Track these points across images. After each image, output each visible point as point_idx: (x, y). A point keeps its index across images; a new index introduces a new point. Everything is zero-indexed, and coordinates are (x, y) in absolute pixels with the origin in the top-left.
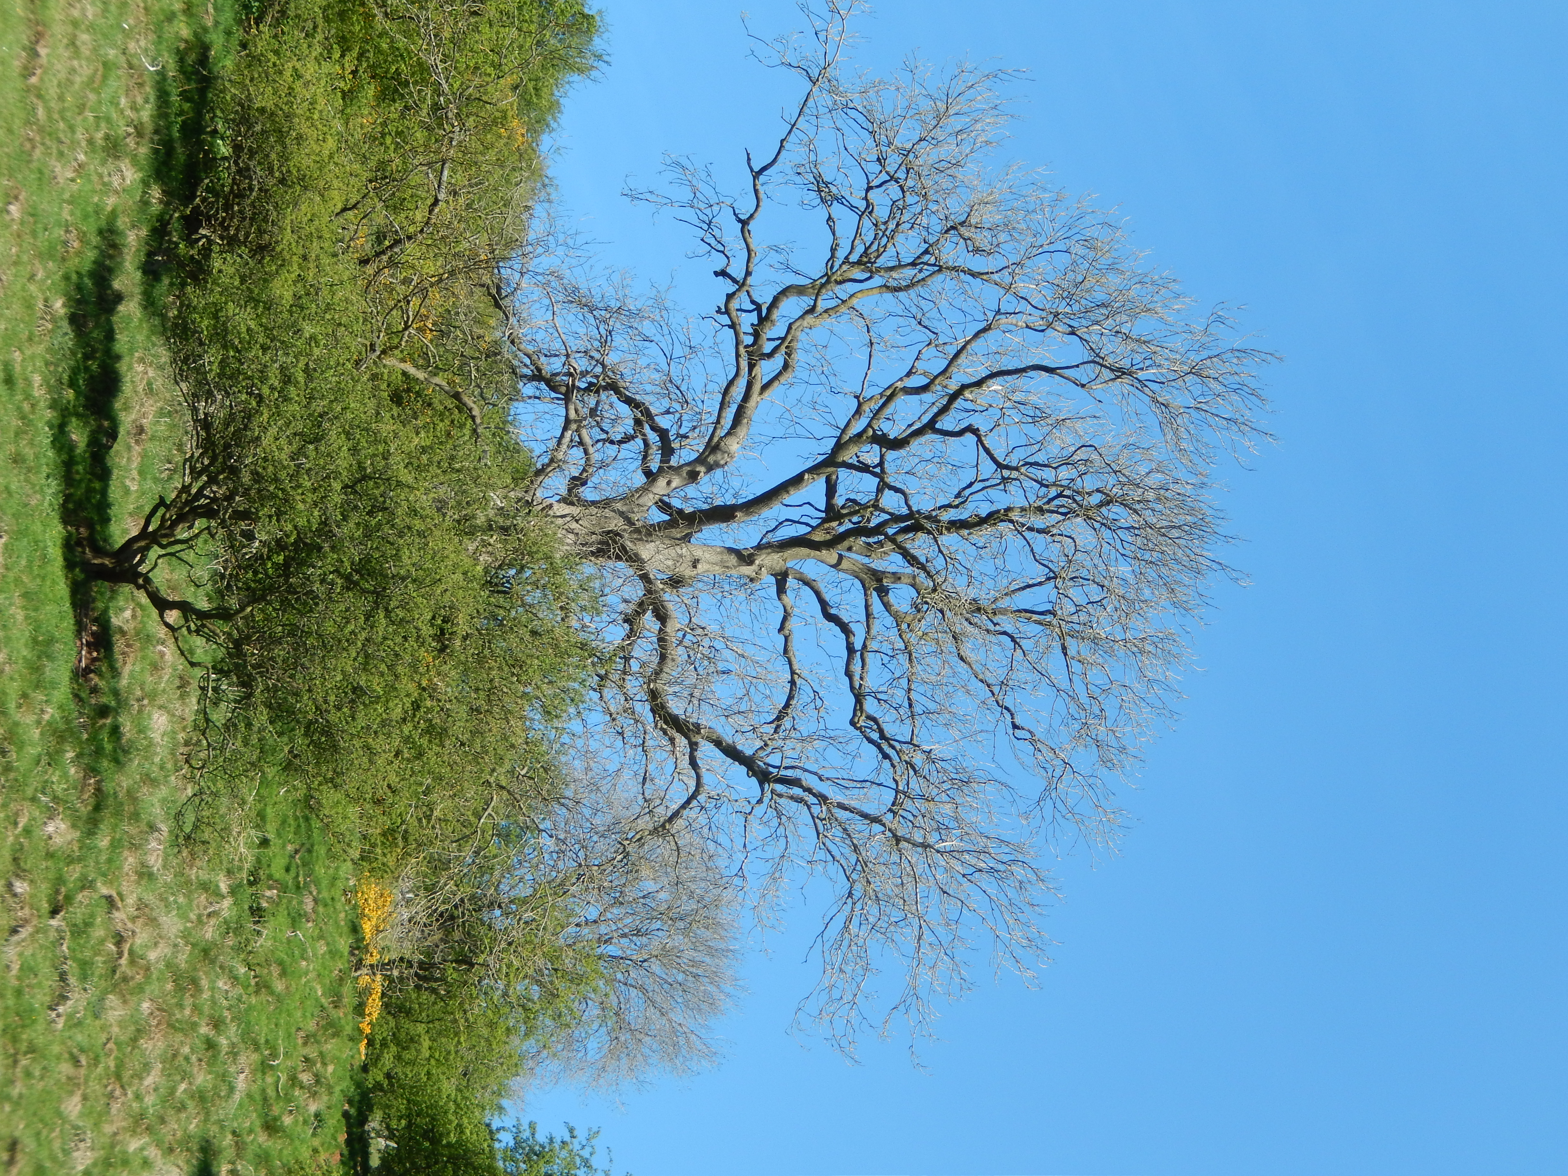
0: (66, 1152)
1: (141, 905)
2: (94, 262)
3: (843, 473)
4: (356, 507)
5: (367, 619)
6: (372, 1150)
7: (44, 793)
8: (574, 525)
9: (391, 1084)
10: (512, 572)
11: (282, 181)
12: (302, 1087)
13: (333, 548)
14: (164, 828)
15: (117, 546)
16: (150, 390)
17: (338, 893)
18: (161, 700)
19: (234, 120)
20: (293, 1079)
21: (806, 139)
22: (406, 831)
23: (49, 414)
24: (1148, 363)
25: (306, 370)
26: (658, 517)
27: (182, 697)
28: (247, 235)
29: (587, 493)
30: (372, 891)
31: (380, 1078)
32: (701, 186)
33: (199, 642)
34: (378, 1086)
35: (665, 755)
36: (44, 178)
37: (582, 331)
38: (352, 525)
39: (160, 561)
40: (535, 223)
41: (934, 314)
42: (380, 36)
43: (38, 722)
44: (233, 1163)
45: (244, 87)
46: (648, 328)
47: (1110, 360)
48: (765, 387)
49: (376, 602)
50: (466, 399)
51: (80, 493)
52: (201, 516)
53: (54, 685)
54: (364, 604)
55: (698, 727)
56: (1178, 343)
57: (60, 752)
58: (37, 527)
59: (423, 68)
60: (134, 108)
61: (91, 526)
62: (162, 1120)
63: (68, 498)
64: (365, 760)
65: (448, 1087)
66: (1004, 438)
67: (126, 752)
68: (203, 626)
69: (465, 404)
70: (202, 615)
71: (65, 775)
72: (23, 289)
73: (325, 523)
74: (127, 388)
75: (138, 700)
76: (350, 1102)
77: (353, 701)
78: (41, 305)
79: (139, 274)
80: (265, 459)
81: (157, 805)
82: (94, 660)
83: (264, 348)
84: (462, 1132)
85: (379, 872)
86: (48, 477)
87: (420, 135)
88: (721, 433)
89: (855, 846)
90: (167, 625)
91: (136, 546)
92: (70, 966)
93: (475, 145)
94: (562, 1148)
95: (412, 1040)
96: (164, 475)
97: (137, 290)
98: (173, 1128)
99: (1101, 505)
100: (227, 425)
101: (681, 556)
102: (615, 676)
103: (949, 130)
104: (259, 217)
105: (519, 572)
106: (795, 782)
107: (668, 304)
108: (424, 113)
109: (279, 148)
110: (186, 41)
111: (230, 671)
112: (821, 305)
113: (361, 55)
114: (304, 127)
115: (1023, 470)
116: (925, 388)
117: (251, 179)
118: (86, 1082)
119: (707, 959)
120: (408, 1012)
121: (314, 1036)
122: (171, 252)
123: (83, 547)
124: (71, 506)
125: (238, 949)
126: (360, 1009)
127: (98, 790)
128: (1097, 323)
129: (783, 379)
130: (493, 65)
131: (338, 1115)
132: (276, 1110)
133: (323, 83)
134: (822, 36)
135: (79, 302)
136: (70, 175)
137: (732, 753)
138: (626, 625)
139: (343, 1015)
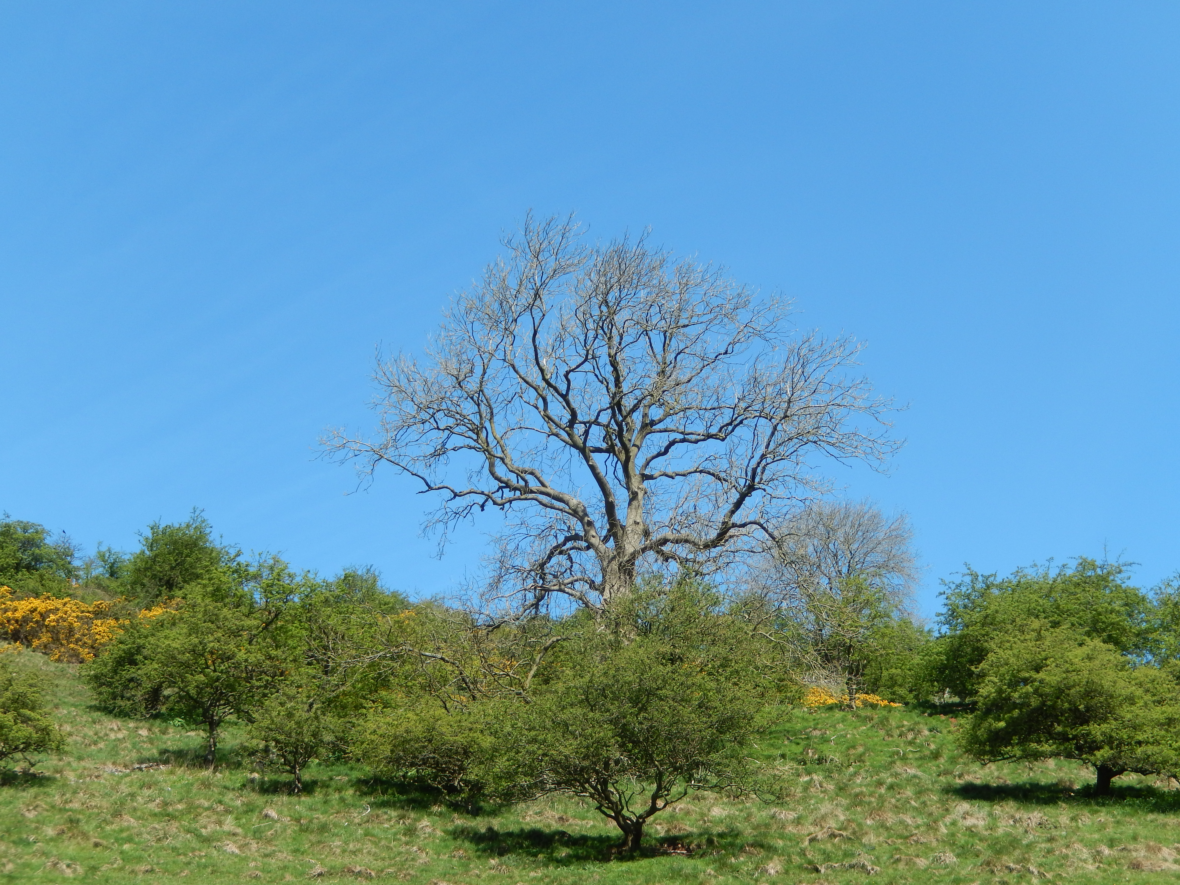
0: (947, 867)
1: (815, 823)
2: (471, 842)
3: (589, 444)
4: (603, 705)
5: (662, 700)
6: (950, 701)
7: (753, 875)
8: (615, 587)
9: (915, 690)
10: (640, 621)
11: (430, 741)
12: (915, 738)
13: (625, 717)
14: (772, 811)
15: (622, 833)
16: (540, 813)
17: (811, 717)
18: (705, 810)
19: (398, 767)
20: (911, 743)
21: (412, 462)
22: (779, 680)
23: (551, 868)
24: (532, 280)
25: (529, 730)
26: (611, 543)
27: (704, 799)
28: (458, 760)
29: (598, 580)
30: (811, 698)
31: (912, 696)
32: (436, 518)
33: (674, 790)
34: (916, 697)
35: (739, 541)
36: (426, 869)
37: (512, 582)
38: (611, 707)
39: (630, 810)
40: (455, 606)
41: (505, 394)
42: (354, 688)
43: (715, 877)
44: (955, 776)
45: (379, 762)
46: (511, 547)
47: (531, 301)
48: (543, 485)
49: (653, 695)
50: (548, 644)
51: (593, 852)
52: (606, 787)
53: (695, 868)
54: (655, 702)
55: (724, 523)
56: (522, 264)
57: (731, 866)
58: (611, 875)
59: (372, 665)
60: (389, 820)
61: (611, 847)
62: (931, 814)
63: (596, 859)
64: (738, 702)
65: (917, 659)
66: (572, 358)
67: (732, 830)
68: (665, 787)
69: (550, 645)
70: (659, 788)
71: (744, 863)
72: (484, 881)
73: (611, 721)
74: (539, 826)
75: (705, 822)
76: (924, 713)
77: (706, 708)
78: (493, 872)
79: (478, 818)
80: (577, 753)
81: (762, 813)
82: (683, 846)
83: (517, 752)
84: (941, 653)
85: (801, 695)
86: (585, 869)
87: (408, 667)
88: (567, 508)
89: (789, 439)
90: (665, 806)
91: (622, 822)
92: (846, 863)
93: (412, 638)
94: (950, 599)
95: (891, 678)
96: (585, 806)
97: (486, 819)
98: (935, 809)
99: (607, 306)
100: (557, 773)
101: (632, 531)
102: (697, 566)
103: (407, 386)
104: (449, 753)
105: (640, 618)
106: (754, 471)
107: (498, 536)
108: (395, 665)
109: (412, 743)
110: (356, 791)
111: (689, 774)
112: (499, 454)
113: (364, 698)
114: (402, 729)
115: (588, 348)
116: (545, 400)
117: (428, 758)
118: (908, 855)
119: (851, 519)
120: (877, 680)
121: (887, 731)
122: (467, 801)
123: (623, 851)
124: (600, 857)
125: (840, 771)
126: (874, 706)
127: (752, 845)
128: (511, 307)
129: (539, 475)
130: (370, 628)
131: (931, 719)
132: (927, 753)
133: (378, 719)
134: (357, 453)
135: (492, 851)
136: (424, 855)
137: (738, 505)
138: (670, 560)
139: (877, 716)
